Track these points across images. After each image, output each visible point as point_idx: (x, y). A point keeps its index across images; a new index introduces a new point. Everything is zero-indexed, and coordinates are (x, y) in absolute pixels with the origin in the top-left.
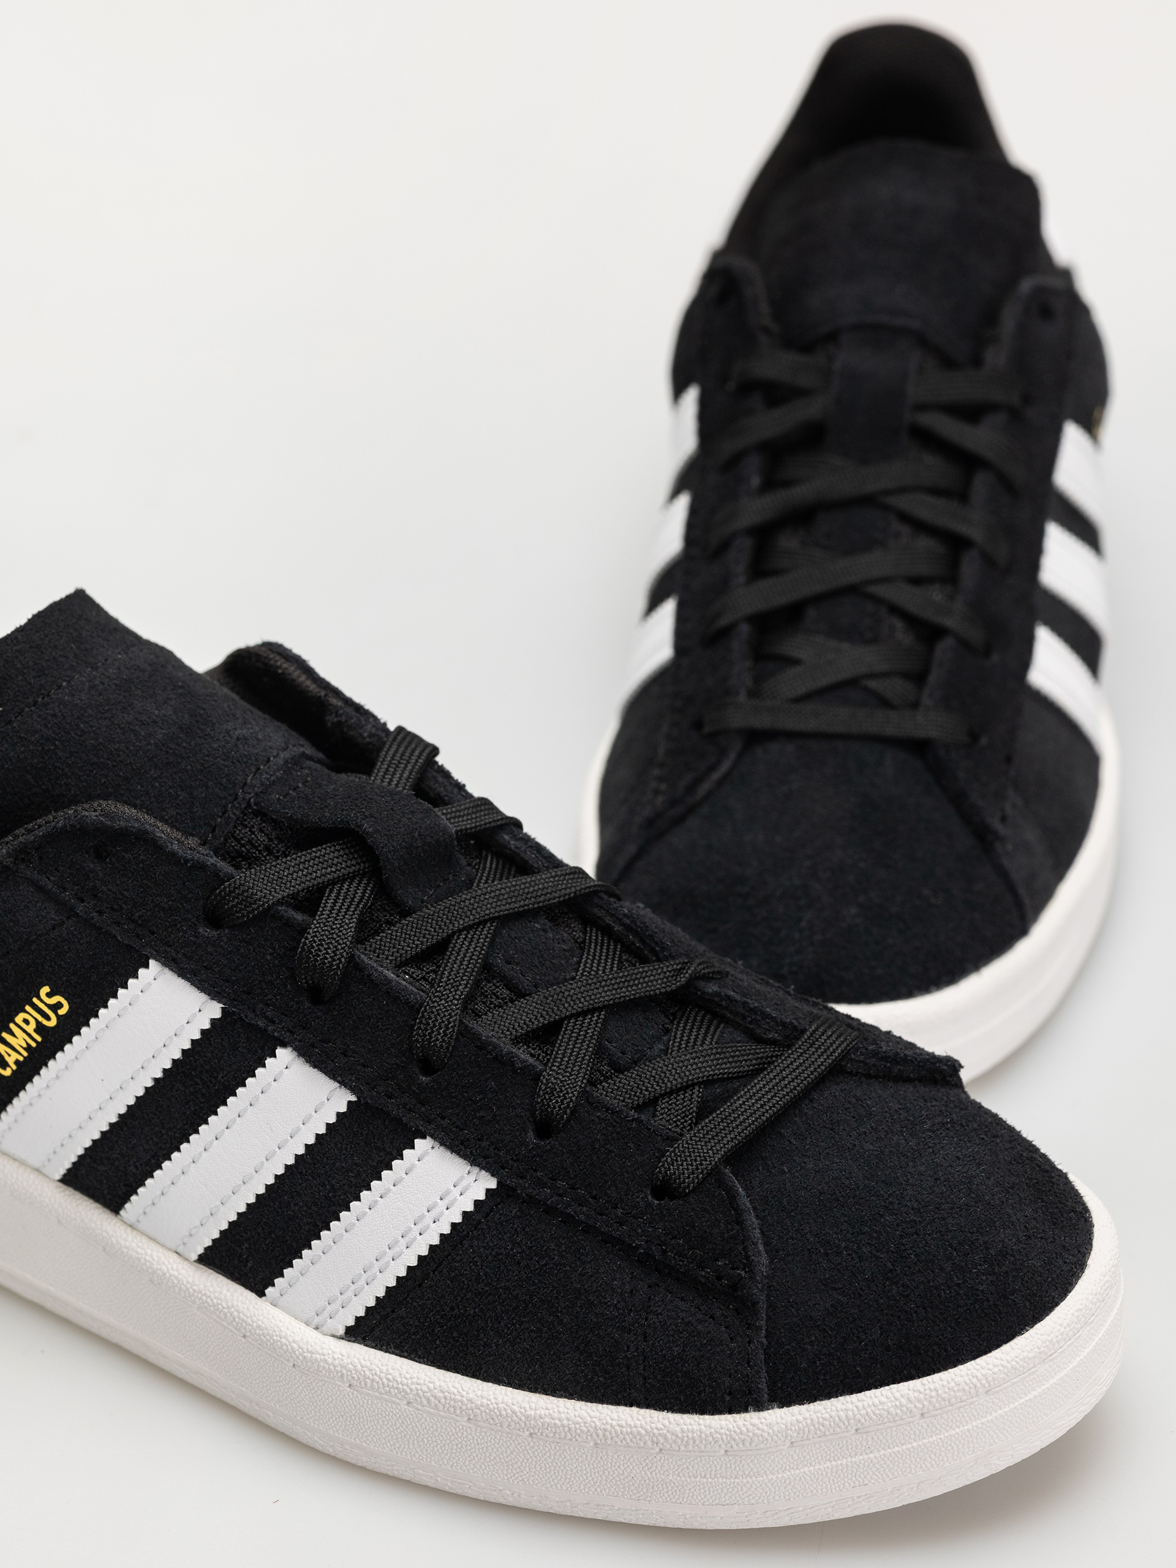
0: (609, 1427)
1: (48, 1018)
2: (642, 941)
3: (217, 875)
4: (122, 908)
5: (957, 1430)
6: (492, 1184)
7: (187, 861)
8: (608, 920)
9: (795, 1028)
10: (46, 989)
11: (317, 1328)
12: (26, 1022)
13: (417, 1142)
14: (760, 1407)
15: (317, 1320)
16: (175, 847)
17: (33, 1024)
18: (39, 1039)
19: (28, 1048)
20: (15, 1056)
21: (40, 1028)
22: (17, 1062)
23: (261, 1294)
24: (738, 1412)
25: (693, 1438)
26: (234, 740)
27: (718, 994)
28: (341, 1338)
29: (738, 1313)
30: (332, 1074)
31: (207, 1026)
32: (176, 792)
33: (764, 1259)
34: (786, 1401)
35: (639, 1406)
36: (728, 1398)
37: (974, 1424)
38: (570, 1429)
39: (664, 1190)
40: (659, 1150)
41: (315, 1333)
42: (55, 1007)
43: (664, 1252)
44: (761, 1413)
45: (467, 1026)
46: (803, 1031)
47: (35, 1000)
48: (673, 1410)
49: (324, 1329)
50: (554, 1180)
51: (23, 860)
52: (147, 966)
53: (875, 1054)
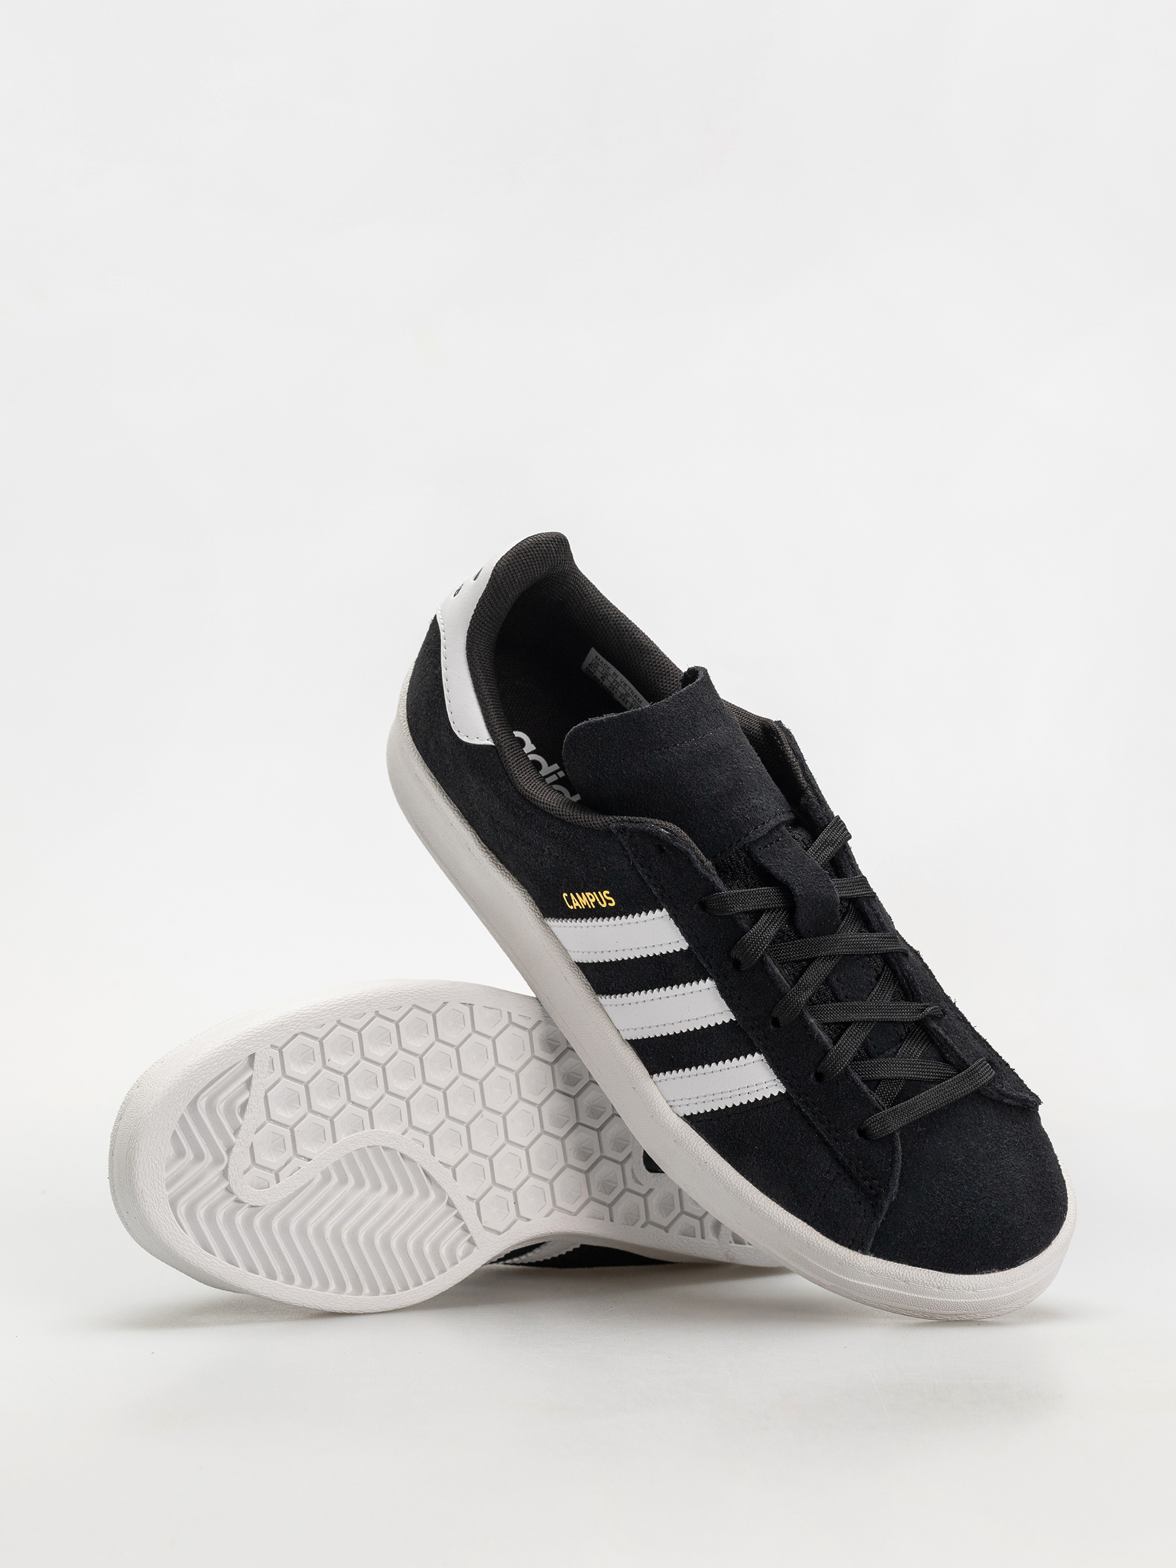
0: (790, 1227)
1: (603, 903)
2: (909, 986)
3: (713, 887)
4: (661, 880)
5: (952, 1300)
6: (783, 1091)
7: (701, 875)
8: (897, 968)
9: (964, 1062)
10: (606, 892)
11: (671, 1106)
12: (591, 898)
13: (756, 1054)
14: (864, 1252)
15: (672, 1103)
16: (699, 865)
17: (594, 900)
18: (594, 907)
19: (586, 906)
20: (578, 904)
21: (596, 903)
22: (577, 907)
23: (651, 1073)
24: (853, 1250)
25: (827, 1251)
26: (750, 807)
27: (935, 1029)
28: (681, 1117)
29: (873, 1207)
30: (729, 1005)
31: (678, 950)
32: (711, 826)
33: (895, 1189)
34: (878, 1255)
35: (808, 1224)
36: (851, 1242)
37: (962, 1300)
38: (771, 1218)
39: (863, 1133)
40: (870, 1113)
41: (669, 1108)
42: (608, 901)
43: (850, 1163)
44: (864, 1256)
45: (803, 1014)
46: (968, 1066)
47: (599, 893)
48: (823, 1233)
49: (675, 1109)
50: (814, 1104)
51: (622, 833)
52: (661, 910)
53: (998, 1091)
